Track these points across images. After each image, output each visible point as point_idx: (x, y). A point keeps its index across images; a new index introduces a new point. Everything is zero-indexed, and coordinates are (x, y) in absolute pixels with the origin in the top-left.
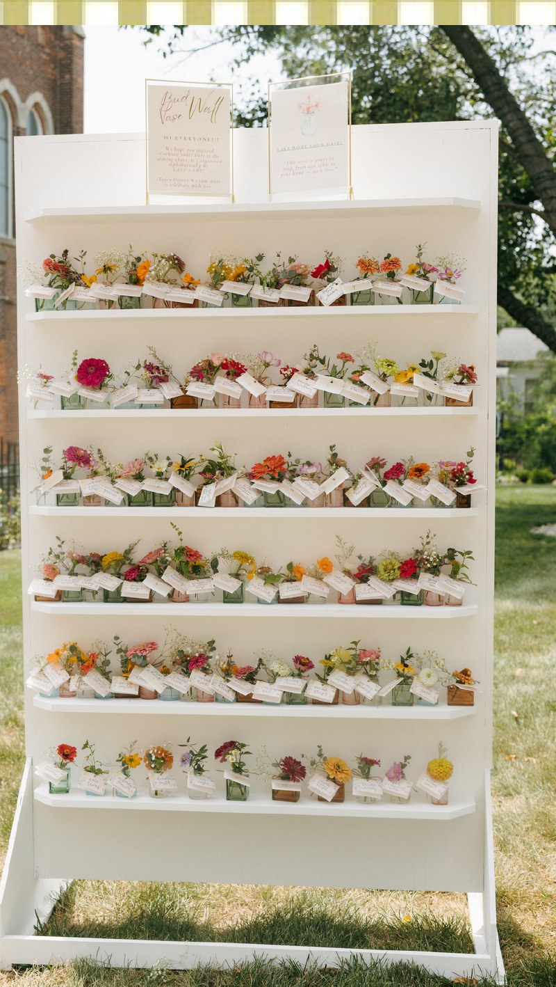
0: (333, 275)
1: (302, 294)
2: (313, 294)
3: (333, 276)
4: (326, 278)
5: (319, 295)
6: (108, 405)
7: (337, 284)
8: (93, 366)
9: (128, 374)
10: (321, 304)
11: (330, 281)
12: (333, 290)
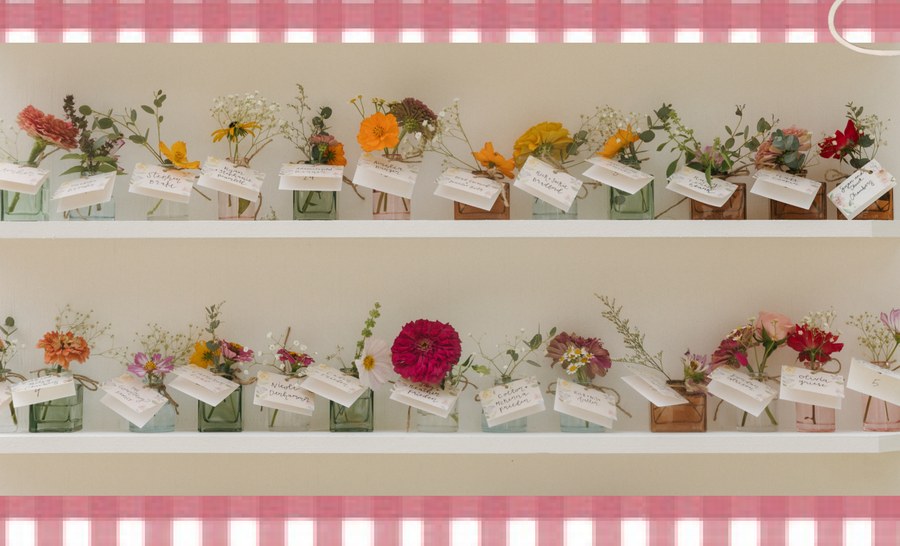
0: (864, 152)
1: (801, 192)
2: (822, 195)
3: (863, 156)
4: (848, 157)
5: (834, 194)
6: (454, 423)
7: (871, 172)
8: (427, 336)
9: (515, 356)
10: (840, 216)
11: (858, 164)
12: (863, 184)
